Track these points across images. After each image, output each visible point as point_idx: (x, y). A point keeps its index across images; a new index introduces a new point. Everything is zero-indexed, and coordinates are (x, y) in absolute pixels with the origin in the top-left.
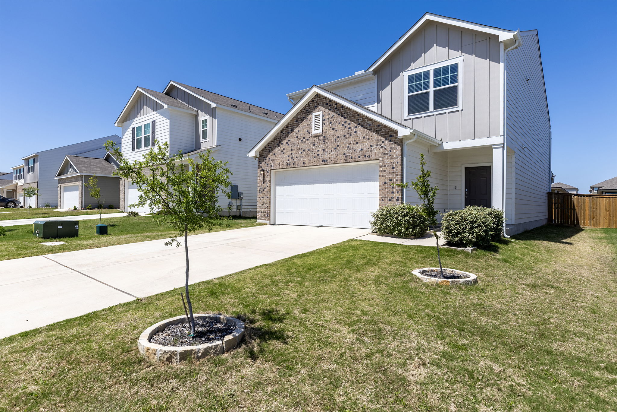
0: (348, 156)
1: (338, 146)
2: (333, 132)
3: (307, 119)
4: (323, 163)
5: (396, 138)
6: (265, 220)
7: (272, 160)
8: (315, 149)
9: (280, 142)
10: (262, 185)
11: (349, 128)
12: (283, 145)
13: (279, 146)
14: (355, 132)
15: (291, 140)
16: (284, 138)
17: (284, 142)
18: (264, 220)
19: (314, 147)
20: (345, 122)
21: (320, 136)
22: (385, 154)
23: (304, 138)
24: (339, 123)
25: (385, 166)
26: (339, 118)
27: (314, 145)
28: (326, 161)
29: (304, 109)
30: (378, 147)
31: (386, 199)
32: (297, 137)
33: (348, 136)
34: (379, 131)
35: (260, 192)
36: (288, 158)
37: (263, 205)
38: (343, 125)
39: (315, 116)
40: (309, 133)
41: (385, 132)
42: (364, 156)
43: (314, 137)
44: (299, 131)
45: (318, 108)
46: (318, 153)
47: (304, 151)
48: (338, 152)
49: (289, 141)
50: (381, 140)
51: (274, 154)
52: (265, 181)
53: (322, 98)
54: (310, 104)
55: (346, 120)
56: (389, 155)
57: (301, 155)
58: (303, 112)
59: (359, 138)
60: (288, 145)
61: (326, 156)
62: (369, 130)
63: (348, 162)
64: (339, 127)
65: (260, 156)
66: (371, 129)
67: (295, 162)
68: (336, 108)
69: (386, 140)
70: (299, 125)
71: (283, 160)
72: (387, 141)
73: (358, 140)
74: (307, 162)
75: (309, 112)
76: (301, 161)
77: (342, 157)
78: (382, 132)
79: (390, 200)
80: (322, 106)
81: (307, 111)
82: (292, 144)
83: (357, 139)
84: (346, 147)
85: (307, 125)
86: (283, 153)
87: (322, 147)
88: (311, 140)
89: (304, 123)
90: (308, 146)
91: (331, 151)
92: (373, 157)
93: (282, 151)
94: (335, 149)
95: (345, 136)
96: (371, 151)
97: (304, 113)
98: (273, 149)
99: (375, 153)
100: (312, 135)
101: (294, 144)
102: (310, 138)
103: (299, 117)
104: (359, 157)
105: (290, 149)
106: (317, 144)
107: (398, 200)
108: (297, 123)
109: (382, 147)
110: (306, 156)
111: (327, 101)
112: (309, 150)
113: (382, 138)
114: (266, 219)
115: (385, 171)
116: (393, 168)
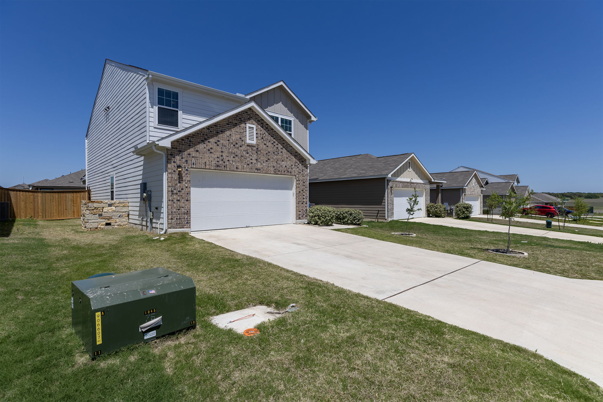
0: (276, 169)
1: (269, 159)
2: (265, 146)
3: (240, 126)
4: (256, 171)
5: (305, 164)
6: (183, 228)
7: (193, 157)
8: (249, 157)
9: (205, 139)
10: (176, 184)
11: (277, 148)
12: (210, 144)
13: (204, 143)
14: (282, 152)
15: (222, 142)
16: (212, 137)
17: (212, 140)
18: (181, 228)
19: (247, 155)
20: (274, 142)
21: (253, 146)
22: (299, 172)
23: (237, 144)
24: (270, 141)
25: (300, 181)
26: (269, 138)
27: (248, 153)
28: (259, 170)
29: (237, 116)
30: (296, 167)
31: (300, 202)
32: (229, 140)
33: (276, 153)
34: (296, 156)
35: (173, 194)
36: (217, 159)
37: (179, 210)
38: (272, 144)
39: (249, 127)
40: (242, 141)
41: (300, 158)
42: (287, 172)
43: (248, 146)
44: (230, 135)
45: (250, 121)
46: (251, 161)
47: (236, 156)
48: (269, 165)
49: (219, 141)
50: (297, 162)
51: (197, 151)
52: (182, 180)
53: (255, 114)
54: (243, 113)
55: (275, 141)
56: (301, 174)
57: (234, 159)
58: (236, 118)
59: (284, 157)
60: (218, 145)
61: (259, 166)
62: (290, 153)
63: (276, 174)
64: (269, 144)
65: (172, 148)
66: (292, 153)
67: (226, 165)
68: (267, 128)
69: (300, 163)
70: (230, 129)
71: (210, 160)
72: (300, 164)
73: (283, 158)
74: (240, 167)
75: (241, 121)
76: (233, 165)
77: (272, 169)
78: (298, 158)
79: (302, 203)
80: (255, 120)
81: (240, 119)
82: (222, 146)
83: (282, 158)
84: (275, 162)
85: (240, 132)
86: (211, 153)
87: (255, 157)
88: (244, 148)
89: (237, 129)
90: (241, 153)
91: (263, 162)
92: (293, 173)
93: (209, 150)
94: (267, 161)
95: (274, 153)
96: (292, 169)
97: (237, 120)
98: (195, 145)
99: (294, 171)
100: (245, 143)
101: (225, 146)
102: (243, 145)
103: (230, 120)
104: (284, 171)
105: (220, 150)
106: (250, 153)
107: (306, 203)
108: (228, 126)
109: (298, 167)
110: (239, 162)
111: (259, 119)
112: (242, 156)
113: (298, 162)
114: (185, 227)
115: (299, 184)
116: (304, 183)
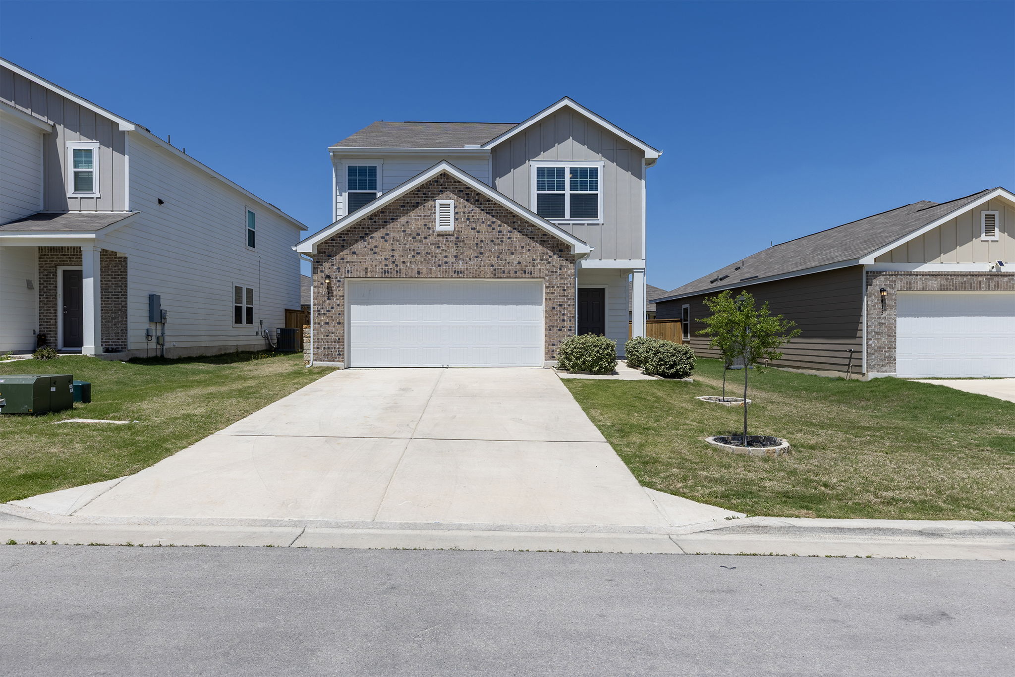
0: (498, 269)
1: (481, 253)
2: (473, 232)
3: (424, 206)
4: (455, 275)
5: (568, 254)
6: (333, 361)
7: (347, 262)
8: (440, 254)
9: (366, 234)
10: (324, 302)
11: (500, 232)
12: (374, 241)
13: (365, 241)
14: (509, 238)
15: (392, 234)
16: (376, 229)
17: (377, 235)
18: (330, 361)
19: (438, 251)
20: (493, 223)
21: (449, 235)
22: (552, 272)
23: (418, 235)
24: (483, 222)
25: (553, 287)
26: (483, 215)
27: (439, 247)
28: (461, 273)
29: (419, 191)
30: (543, 262)
31: (555, 328)
32: (404, 231)
33: (497, 241)
34: (544, 241)
35: (319, 314)
36: (384, 262)
37: (327, 336)
38: (489, 226)
39: (440, 204)
40: (429, 228)
41: (553, 244)
42: (523, 272)
43: (439, 235)
44: (407, 222)
45: (444, 194)
46: (446, 260)
47: (417, 253)
48: (481, 263)
49: (387, 234)
50: (547, 254)
51: (354, 253)
52: (332, 296)
53: (453, 181)
54: (431, 185)
55: (494, 219)
56: (558, 274)
57: (413, 260)
58: (417, 194)
59: (516, 247)
60: (386, 241)
61: (461, 266)
62: (530, 238)
63: (498, 278)
64: (483, 228)
65: (319, 252)
66: (533, 238)
67: (400, 269)
68: (477, 201)
69: (554, 254)
70: (407, 213)
71: (374, 264)
72: (555, 257)
73: (513, 249)
74: (424, 271)
75: (427, 197)
76: (412, 268)
77: (489, 270)
78: (549, 244)
79: (560, 330)
80: (453, 192)
81: (424, 194)
82: (393, 241)
83: (511, 247)
84: (494, 257)
85: (425, 216)
86: (375, 253)
87: (453, 251)
88: (432, 239)
89: (419, 211)
90: (427, 248)
91: (470, 259)
92: (537, 274)
93: (372, 250)
94: (477, 257)
95: (492, 241)
96: (533, 266)
97: (418, 197)
98: (351, 244)
99: (540, 269)
100: (433, 231)
101: (398, 241)
102: (430, 235)
103: (408, 200)
104: (516, 272)
105: (390, 247)
106: (443, 246)
107: (570, 330)
108: (403, 210)
109: (549, 263)
110: (422, 262)
111: (462, 187)
112: (427, 253)
113: (549, 252)
114: (337, 360)
115: (553, 293)
116: (564, 290)
